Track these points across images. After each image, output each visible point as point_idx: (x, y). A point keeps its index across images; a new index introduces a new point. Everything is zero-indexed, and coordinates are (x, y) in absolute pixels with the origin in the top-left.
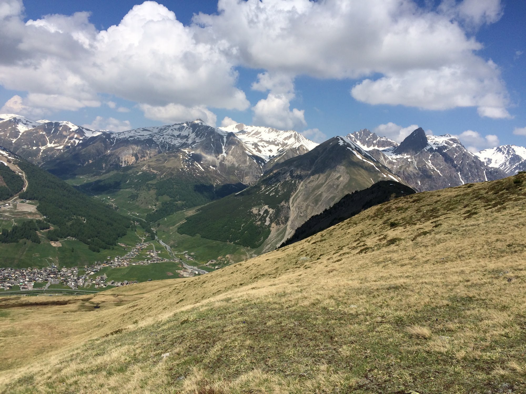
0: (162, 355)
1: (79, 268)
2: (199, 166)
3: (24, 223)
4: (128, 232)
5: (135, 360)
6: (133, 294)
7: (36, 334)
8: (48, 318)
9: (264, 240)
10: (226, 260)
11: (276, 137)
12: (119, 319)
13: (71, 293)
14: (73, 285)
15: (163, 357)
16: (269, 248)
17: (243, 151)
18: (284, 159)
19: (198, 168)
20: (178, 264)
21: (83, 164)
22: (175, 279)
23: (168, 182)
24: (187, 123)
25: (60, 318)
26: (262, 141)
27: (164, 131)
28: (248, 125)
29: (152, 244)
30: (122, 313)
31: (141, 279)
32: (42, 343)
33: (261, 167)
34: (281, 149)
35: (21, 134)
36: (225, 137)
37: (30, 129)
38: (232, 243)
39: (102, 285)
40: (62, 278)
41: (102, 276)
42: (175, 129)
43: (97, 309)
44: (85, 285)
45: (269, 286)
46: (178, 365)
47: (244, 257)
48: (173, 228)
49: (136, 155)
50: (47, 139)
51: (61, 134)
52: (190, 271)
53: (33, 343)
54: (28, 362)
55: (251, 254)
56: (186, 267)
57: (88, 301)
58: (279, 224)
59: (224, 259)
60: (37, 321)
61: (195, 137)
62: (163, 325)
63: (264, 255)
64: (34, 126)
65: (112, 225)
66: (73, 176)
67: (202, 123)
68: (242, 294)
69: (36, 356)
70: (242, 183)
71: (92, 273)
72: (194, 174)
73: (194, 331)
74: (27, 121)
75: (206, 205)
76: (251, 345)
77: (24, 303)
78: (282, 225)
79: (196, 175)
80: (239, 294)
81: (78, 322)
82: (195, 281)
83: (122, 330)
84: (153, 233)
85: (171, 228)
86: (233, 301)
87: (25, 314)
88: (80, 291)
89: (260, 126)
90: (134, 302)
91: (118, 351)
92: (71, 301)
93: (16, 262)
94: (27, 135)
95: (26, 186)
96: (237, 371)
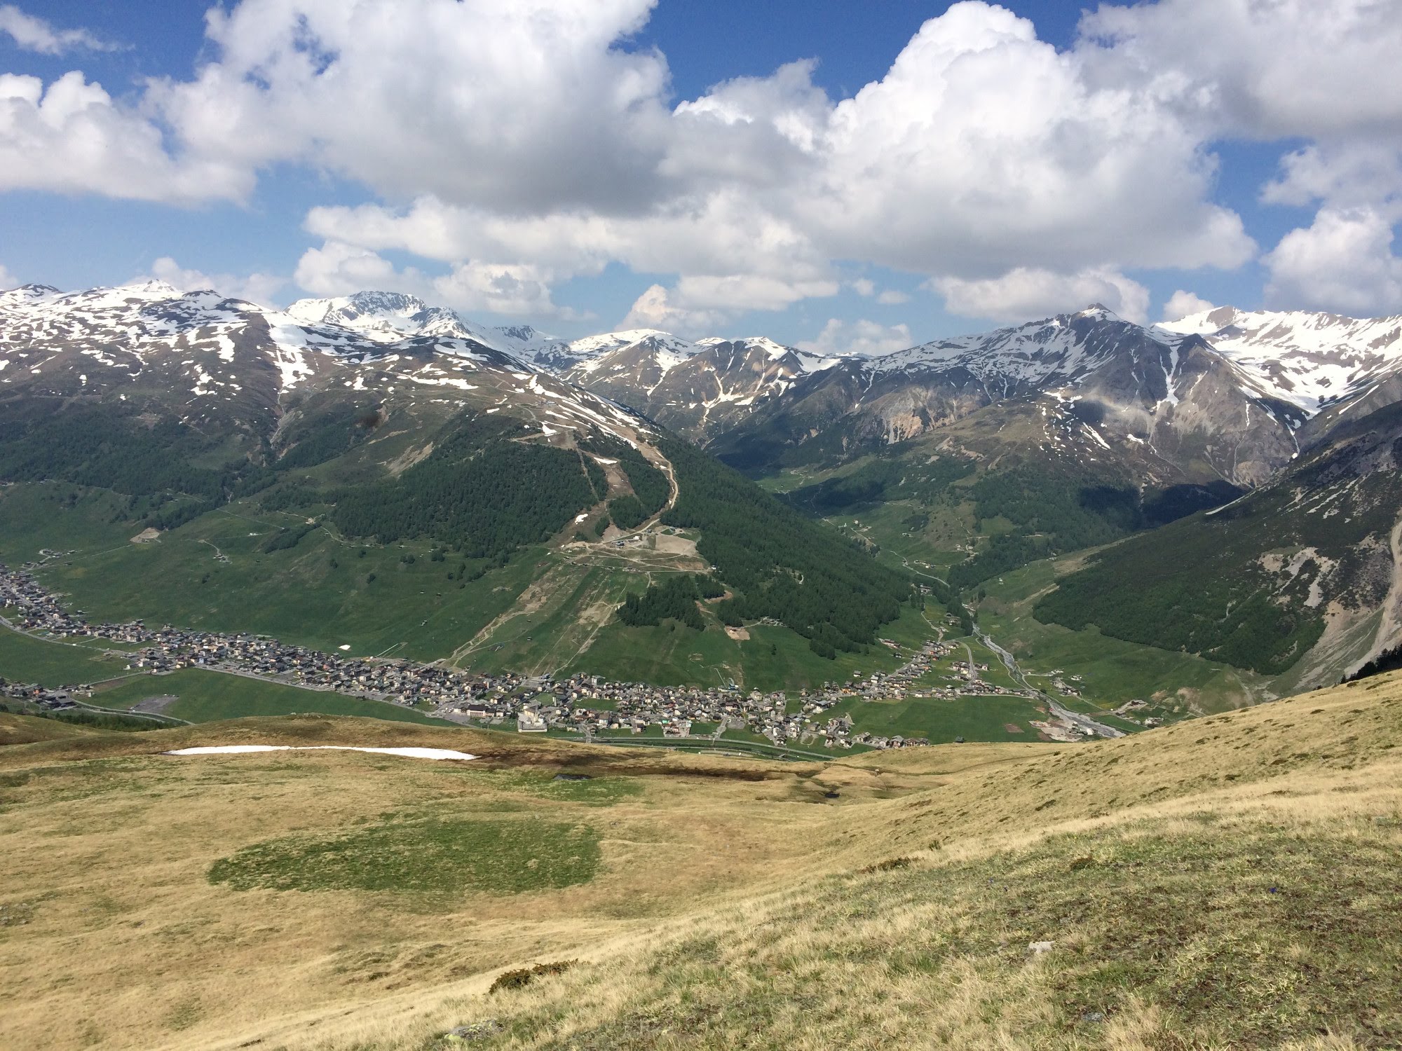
0: (1032, 945)
1: (788, 695)
2: (1096, 435)
3: (671, 580)
4: (903, 611)
5: (956, 945)
6: (919, 772)
7: (699, 842)
8: (723, 808)
9: (1303, 650)
10: (1179, 704)
11: (1345, 340)
12: (887, 831)
13: (771, 754)
14: (775, 734)
15: (1035, 950)
16: (1320, 676)
17: (1231, 387)
18: (1372, 405)
19: (1092, 443)
20: (1037, 705)
21: (796, 441)
22: (1029, 744)
23: (1006, 481)
24: (1061, 318)
25: (748, 811)
26: (1294, 353)
27: (998, 345)
28: (1250, 311)
29: (965, 645)
30: (894, 819)
31: (937, 737)
32: (712, 866)
33: (1293, 433)
34: (1362, 374)
35: (663, 374)
36: (1174, 349)
37: (683, 361)
38: (1197, 654)
39: (842, 741)
40: (751, 717)
41: (843, 720)
42: (1028, 338)
43: (832, 801)
44: (803, 738)
45: (1334, 790)
46: (1080, 979)
47: (1236, 699)
48: (1022, 606)
49: (923, 414)
50: (719, 382)
51: (749, 371)
52: (1070, 727)
53: (692, 863)
54: (682, 906)
55: (1257, 692)
56: (1058, 714)
57: (809, 777)
58: (1356, 606)
59: (1170, 700)
60: (699, 813)
61: (1085, 354)
62: (1020, 863)
63: (1305, 696)
64: (691, 355)
65: (864, 593)
66: (776, 469)
67: (1103, 316)
68: (1247, 804)
69: (699, 894)
70: (1228, 480)
71: (819, 710)
72: (1081, 457)
73: (1117, 894)
74: (676, 344)
75: (1115, 544)
76: (1305, 960)
77: (672, 766)
78: (1364, 610)
79: (1087, 461)
80: (1239, 806)
81: (789, 826)
82: (1088, 754)
83: (907, 860)
84: (968, 617)
85: (1015, 605)
86: (1224, 822)
87: (674, 793)
88: (791, 750)
89: (1289, 308)
90: (921, 793)
91: (911, 915)
92: (774, 774)
93: (654, 670)
94: (676, 376)
95: (675, 496)
96: (1269, 1027)
